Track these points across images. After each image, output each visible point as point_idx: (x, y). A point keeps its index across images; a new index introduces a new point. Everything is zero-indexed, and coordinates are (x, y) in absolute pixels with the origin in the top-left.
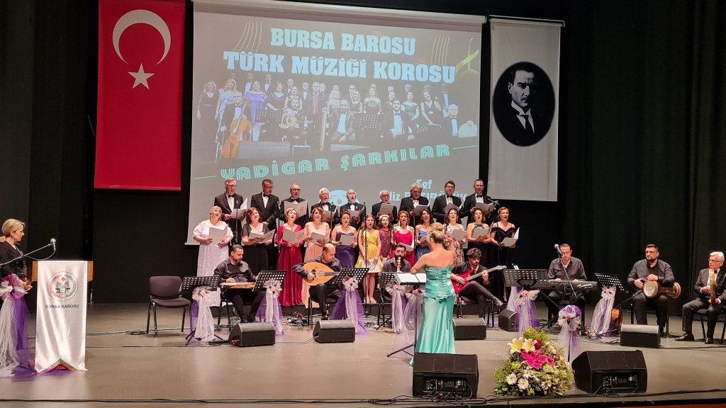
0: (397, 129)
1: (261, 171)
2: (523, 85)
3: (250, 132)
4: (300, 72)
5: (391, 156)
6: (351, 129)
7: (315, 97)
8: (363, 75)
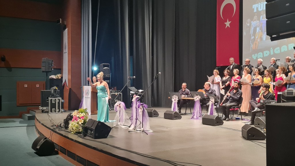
3: (262, 37)
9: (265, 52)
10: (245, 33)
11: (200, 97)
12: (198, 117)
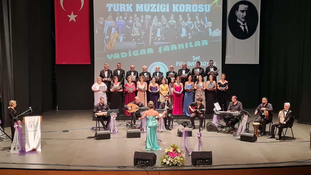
0: (184, 34)
1: (124, 55)
2: (243, 11)
3: (119, 38)
4: (139, 11)
5: (181, 46)
6: (163, 35)
7: (147, 22)
8: (168, 10)
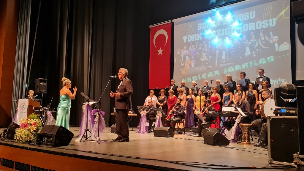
0: (248, 53)
3: (191, 64)
4: (207, 38)
5: (245, 66)
6: (227, 57)
9: (193, 77)
10: (176, 60)
11: (146, 112)
12: (144, 131)
